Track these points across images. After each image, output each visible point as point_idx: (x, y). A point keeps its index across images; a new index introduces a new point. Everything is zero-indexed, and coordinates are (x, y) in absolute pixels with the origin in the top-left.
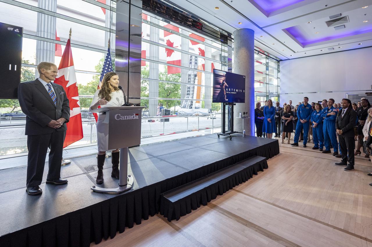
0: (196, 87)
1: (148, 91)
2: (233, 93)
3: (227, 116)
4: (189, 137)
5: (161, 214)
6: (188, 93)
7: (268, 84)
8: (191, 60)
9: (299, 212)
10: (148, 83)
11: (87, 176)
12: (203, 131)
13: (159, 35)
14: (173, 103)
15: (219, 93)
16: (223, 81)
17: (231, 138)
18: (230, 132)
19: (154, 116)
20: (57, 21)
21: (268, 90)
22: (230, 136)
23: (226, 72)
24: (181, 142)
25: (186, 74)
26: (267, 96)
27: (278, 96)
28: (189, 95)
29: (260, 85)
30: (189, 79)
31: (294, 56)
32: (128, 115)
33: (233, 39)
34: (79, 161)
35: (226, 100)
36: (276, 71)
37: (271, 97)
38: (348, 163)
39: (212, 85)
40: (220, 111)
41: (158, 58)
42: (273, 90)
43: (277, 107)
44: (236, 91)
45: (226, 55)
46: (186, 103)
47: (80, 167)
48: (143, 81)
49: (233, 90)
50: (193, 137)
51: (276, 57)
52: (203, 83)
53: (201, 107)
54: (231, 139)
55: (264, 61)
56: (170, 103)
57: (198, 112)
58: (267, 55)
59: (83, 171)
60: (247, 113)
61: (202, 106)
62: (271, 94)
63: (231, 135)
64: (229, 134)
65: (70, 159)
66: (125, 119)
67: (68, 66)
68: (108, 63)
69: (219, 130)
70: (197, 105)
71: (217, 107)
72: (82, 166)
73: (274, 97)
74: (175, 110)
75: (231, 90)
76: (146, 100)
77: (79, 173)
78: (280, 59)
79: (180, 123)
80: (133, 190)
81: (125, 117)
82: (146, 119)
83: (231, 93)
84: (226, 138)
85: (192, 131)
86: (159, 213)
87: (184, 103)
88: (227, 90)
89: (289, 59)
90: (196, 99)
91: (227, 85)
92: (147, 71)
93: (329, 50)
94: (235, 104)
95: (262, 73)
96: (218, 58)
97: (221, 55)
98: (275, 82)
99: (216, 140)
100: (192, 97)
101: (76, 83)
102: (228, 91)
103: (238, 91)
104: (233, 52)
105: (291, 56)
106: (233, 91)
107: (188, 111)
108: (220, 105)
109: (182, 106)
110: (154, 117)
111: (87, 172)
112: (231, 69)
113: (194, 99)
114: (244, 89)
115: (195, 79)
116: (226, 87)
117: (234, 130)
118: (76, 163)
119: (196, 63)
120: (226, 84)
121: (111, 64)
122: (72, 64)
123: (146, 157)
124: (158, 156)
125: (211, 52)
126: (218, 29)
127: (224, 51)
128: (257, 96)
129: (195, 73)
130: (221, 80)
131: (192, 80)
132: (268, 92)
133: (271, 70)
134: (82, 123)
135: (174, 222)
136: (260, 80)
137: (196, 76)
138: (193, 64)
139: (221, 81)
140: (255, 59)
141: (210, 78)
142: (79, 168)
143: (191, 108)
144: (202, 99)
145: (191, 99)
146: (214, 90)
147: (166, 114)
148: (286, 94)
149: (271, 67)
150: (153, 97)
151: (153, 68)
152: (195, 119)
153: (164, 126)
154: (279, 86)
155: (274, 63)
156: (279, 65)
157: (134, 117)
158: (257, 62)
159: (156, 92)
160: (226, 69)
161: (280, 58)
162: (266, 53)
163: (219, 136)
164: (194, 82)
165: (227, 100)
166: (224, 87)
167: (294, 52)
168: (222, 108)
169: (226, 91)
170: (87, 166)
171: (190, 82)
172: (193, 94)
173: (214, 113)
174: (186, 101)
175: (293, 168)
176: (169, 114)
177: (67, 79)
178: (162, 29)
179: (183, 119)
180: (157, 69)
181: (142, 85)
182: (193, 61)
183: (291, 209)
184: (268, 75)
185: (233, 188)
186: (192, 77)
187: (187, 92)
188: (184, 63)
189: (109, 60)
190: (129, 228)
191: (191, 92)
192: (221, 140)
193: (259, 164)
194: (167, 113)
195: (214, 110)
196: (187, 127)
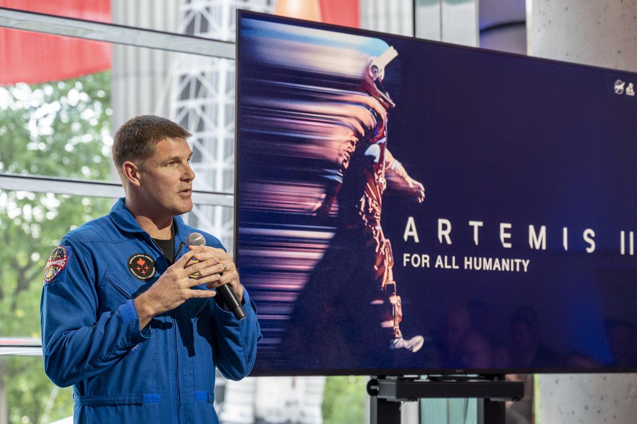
2: (487, 264)
15: (315, 275)
16: (366, 137)
35: (401, 343)
44: (520, 247)
49: (489, 232)
75: (461, 232)
83: (468, 263)
88: (411, 230)
91: (412, 183)
102: (429, 243)
103: (553, 237)
106: (489, 247)
120: (396, 166)
130: (341, 127)
139: (341, 141)
165: (417, 343)
169: (400, 247)
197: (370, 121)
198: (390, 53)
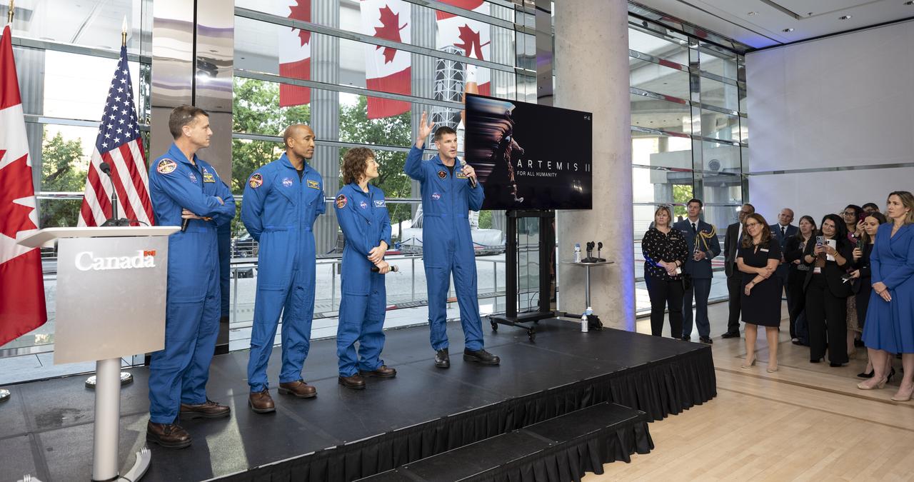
2: (544, 175)
7: (699, 138)
16: (506, 134)
17: (532, 333)
18: (536, 312)
21: (697, 159)
22: (532, 328)
23: (513, 102)
32: (119, 255)
35: (516, 199)
36: (732, 92)
44: (554, 169)
49: (544, 164)
51: (731, 41)
60: (600, 245)
66: (109, 267)
75: (535, 164)
78: (746, 46)
81: (110, 259)
83: (537, 174)
84: (516, 333)
88: (520, 164)
89: (783, 44)
91: (520, 148)
102: (525, 168)
103: (564, 166)
106: (545, 169)
116: (516, 155)
120: (515, 143)
130: (498, 130)
133: (711, 89)
136: (661, 128)
139: (498, 135)
148: (774, 173)
149: (711, 77)
155: (725, 64)
156: (742, 71)
157: (137, 261)
161: (745, 42)
162: (688, 28)
165: (522, 199)
166: (507, 155)
169: (517, 169)
198: (514, 107)
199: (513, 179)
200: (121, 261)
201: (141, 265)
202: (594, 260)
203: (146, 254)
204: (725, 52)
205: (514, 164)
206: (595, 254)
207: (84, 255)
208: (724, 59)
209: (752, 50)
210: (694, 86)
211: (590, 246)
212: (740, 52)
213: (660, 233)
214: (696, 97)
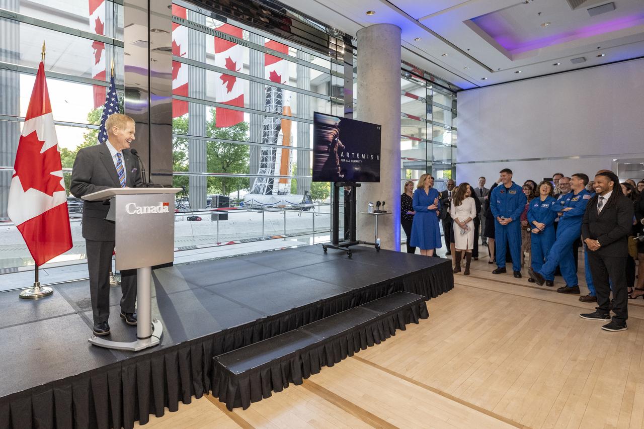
0: (279, 151)
1: (188, 161)
2: (355, 161)
3: (342, 210)
4: (267, 251)
5: (214, 395)
6: (264, 162)
7: (431, 142)
8: (269, 96)
9: (495, 412)
10: (186, 146)
11: (82, 317)
12: (295, 240)
13: (205, 47)
14: (234, 184)
15: (326, 163)
16: (335, 137)
17: (350, 253)
18: (348, 242)
19: (200, 208)
20: (21, 30)
21: (429, 154)
22: (350, 250)
23: (339, 118)
24: (252, 259)
25: (260, 125)
26: (428, 169)
27: (453, 168)
28: (266, 167)
29: (413, 145)
30: (264, 135)
31: (490, 78)
32: (150, 206)
33: (355, 48)
34: (67, 291)
35: (340, 176)
36: (447, 114)
37: (437, 169)
38: (612, 314)
39: (312, 147)
40: (328, 199)
41: (205, 93)
42: (442, 155)
43: (449, 192)
44: (360, 158)
45: (341, 82)
46: (259, 184)
47: (70, 301)
48: (177, 141)
49: (355, 155)
50: (274, 250)
51: (449, 84)
52: (294, 143)
53: (290, 191)
54: (350, 257)
55: (422, 93)
56: (228, 184)
57: (284, 202)
58: (429, 79)
59: (74, 308)
60: (384, 203)
61: (292, 189)
62: (438, 163)
63: (351, 247)
64: (347, 246)
65: (52, 286)
66: (145, 212)
67: (41, 114)
68: (112, 105)
69: (327, 239)
70: (282, 187)
71: (322, 192)
72: (73, 299)
73: (443, 169)
74: (238, 197)
75: (351, 155)
76: (184, 178)
77: (67, 312)
78: (458, 87)
79: (249, 223)
80: (163, 348)
81: (145, 208)
82: (184, 214)
83: (352, 161)
84: (340, 254)
85: (271, 238)
86: (211, 392)
87: (256, 183)
88: (342, 155)
89: (479, 87)
90: (279, 175)
91: (342, 145)
92: (184, 122)
93: (574, 63)
94: (359, 185)
95: (417, 118)
96: (323, 91)
97: (329, 83)
98: (447, 138)
99: (319, 258)
100: (272, 172)
101: (56, 145)
102: (345, 157)
103: (366, 156)
104: (355, 75)
105: (484, 79)
106: (355, 158)
107: (263, 199)
108: (329, 188)
109: (253, 189)
110: (199, 210)
111: (81, 310)
112: (352, 113)
113: (275, 175)
114: (377, 152)
115: (277, 135)
116: (340, 148)
117: (357, 239)
118: (62, 293)
119: (279, 103)
120: (340, 142)
121: (117, 108)
122: (49, 110)
123: (185, 286)
124: (209, 286)
125: (310, 78)
126: (324, 28)
127: (337, 75)
128: (406, 167)
129: (278, 122)
130: (331, 134)
131: (272, 136)
132: (431, 159)
133: (438, 112)
134: (70, 220)
135: (238, 411)
136: (412, 135)
137: (278, 128)
138: (273, 104)
139: (331, 137)
140: (404, 90)
141: (308, 133)
142: (67, 303)
143: (271, 193)
144: (291, 175)
145: (270, 174)
146: (315, 157)
147: (221, 206)
148: (469, 163)
149: (438, 105)
150: (197, 171)
151: (196, 115)
152: (278, 216)
153: (218, 228)
154: (455, 147)
155: (445, 98)
156: (455, 102)
157: (159, 209)
158: (408, 95)
159: (201, 161)
160: (340, 111)
161: (457, 85)
162: (425, 76)
163: (325, 250)
164: (276, 142)
165: (343, 176)
166: (336, 149)
167: (491, 70)
168: (332, 194)
169: (341, 158)
170: (82, 299)
171: (267, 141)
172: (274, 165)
173: (317, 204)
174: (261, 179)
175: (484, 319)
176: (227, 205)
177: (40, 139)
178: (212, 34)
179: (256, 216)
180: (202, 116)
181: (176, 150)
182: (273, 97)
183: (478, 404)
184: (431, 122)
185: (355, 354)
186: (272, 130)
187: (263, 160)
188: (256, 103)
189: (113, 99)
190: (157, 416)
191: (270, 162)
192: (331, 258)
193: (408, 308)
194: (223, 202)
195: (316, 198)
196: (263, 232)
197: (335, 133)
198: (340, 121)
199: (338, 164)
200: (151, 209)
201: (161, 211)
202: (380, 212)
203: (165, 204)
204: (445, 90)
205: (339, 155)
206: (381, 208)
207: (130, 205)
208: (445, 95)
209: (462, 90)
210: (429, 111)
211: (378, 204)
212: (454, 91)
213: (408, 197)
214: (429, 117)
